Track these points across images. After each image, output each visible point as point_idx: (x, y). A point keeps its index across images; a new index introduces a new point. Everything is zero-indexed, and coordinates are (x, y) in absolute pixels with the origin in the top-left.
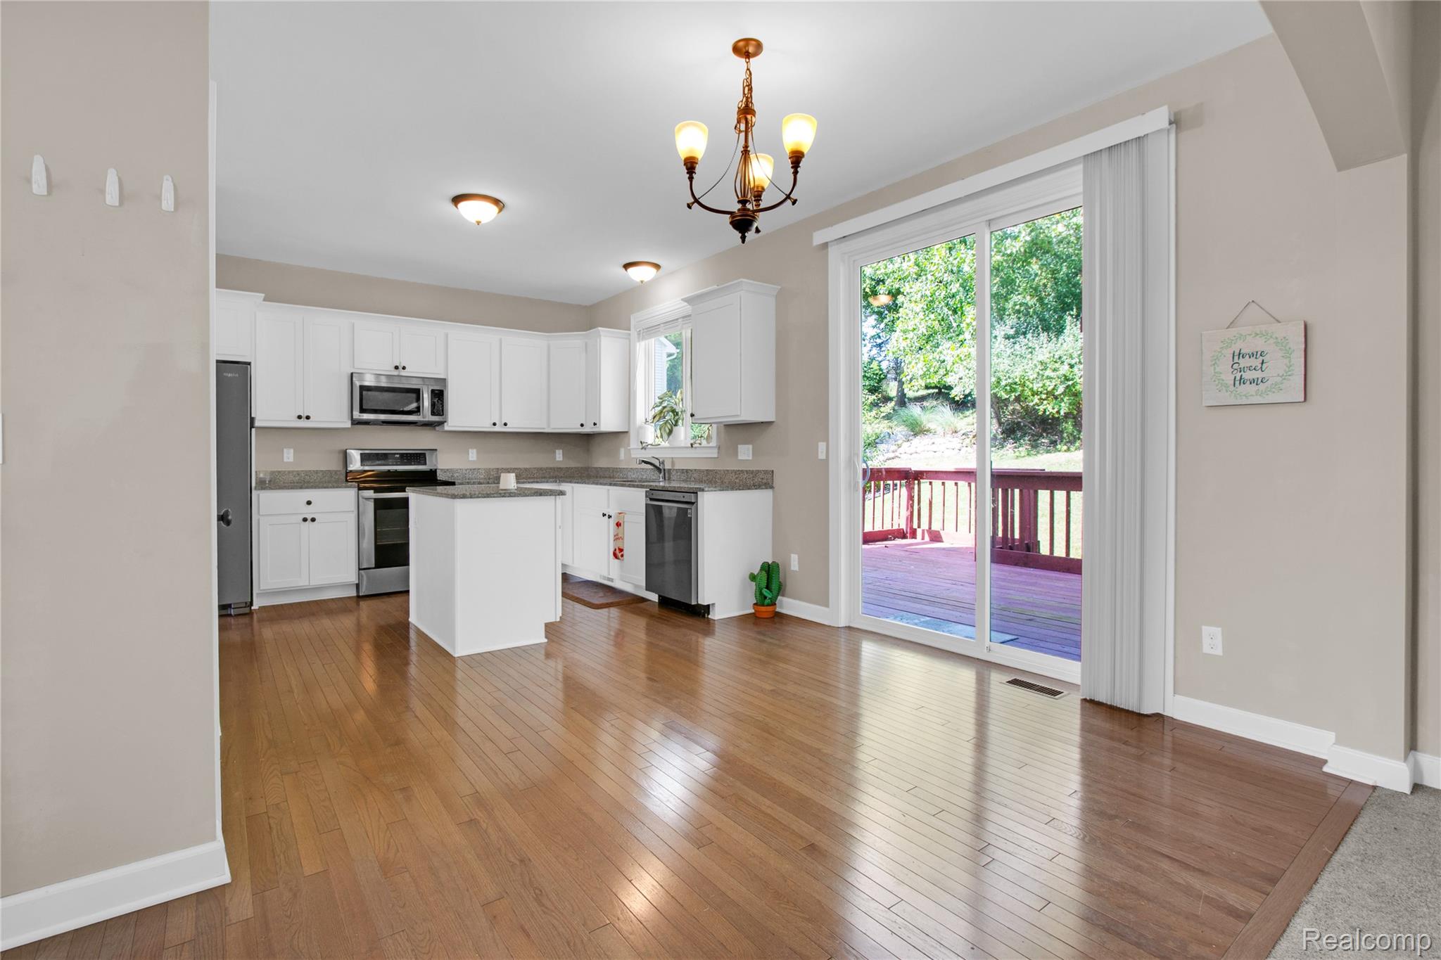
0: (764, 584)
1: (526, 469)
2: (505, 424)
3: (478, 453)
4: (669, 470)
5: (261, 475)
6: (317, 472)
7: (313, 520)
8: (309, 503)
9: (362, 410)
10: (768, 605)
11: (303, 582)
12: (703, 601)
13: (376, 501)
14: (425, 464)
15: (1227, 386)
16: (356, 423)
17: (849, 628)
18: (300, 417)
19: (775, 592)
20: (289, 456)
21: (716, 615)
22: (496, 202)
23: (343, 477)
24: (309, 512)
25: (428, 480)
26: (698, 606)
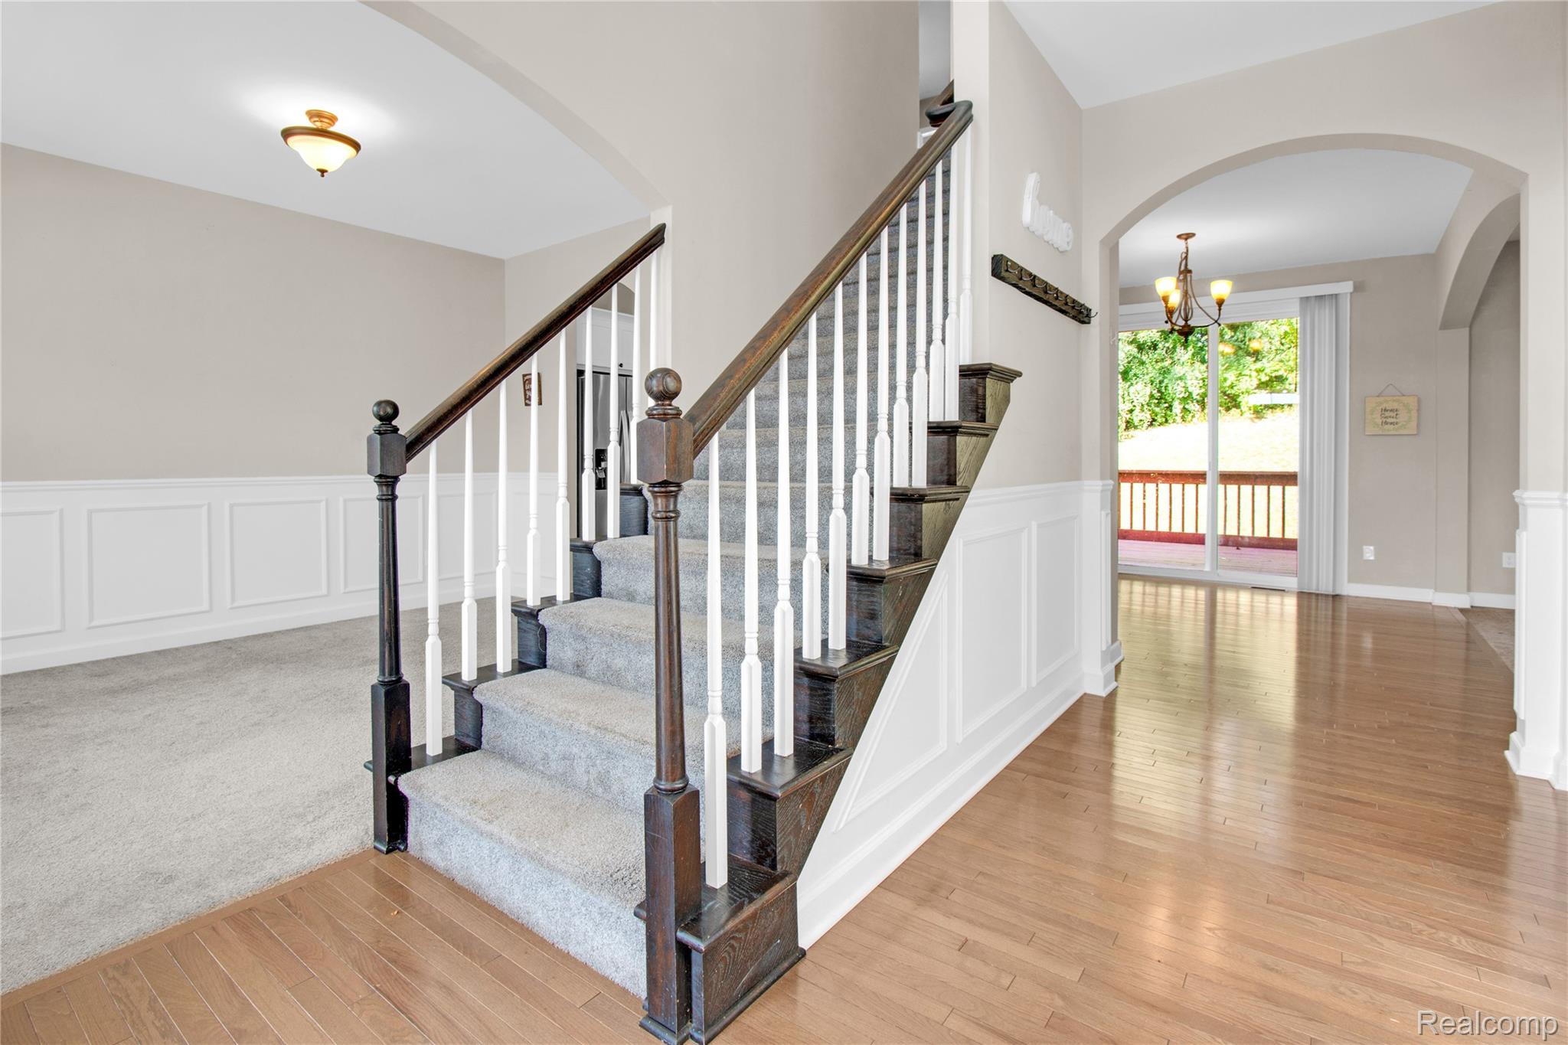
15: (1378, 425)
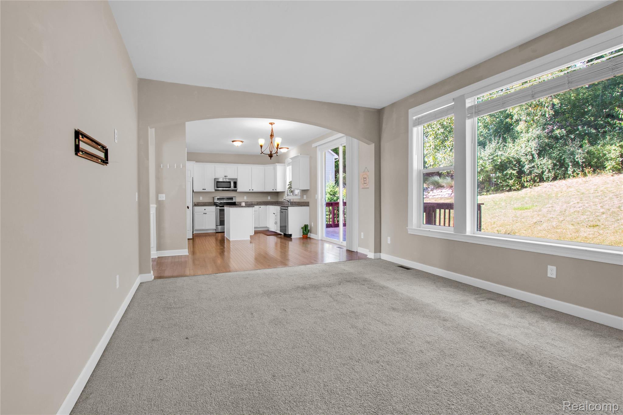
0: (304, 229)
1: (260, 202)
2: (253, 190)
3: (247, 197)
4: (292, 202)
5: (195, 203)
6: (207, 202)
7: (206, 213)
8: (205, 210)
9: (217, 187)
10: (305, 235)
11: (204, 228)
12: (289, 233)
13: (220, 209)
14: (233, 200)
16: (216, 190)
17: (322, 240)
18: (203, 189)
19: (307, 232)
20: (201, 198)
21: (293, 237)
22: (241, 141)
23: (213, 204)
24: (205, 212)
25: (234, 204)
26: (288, 234)
